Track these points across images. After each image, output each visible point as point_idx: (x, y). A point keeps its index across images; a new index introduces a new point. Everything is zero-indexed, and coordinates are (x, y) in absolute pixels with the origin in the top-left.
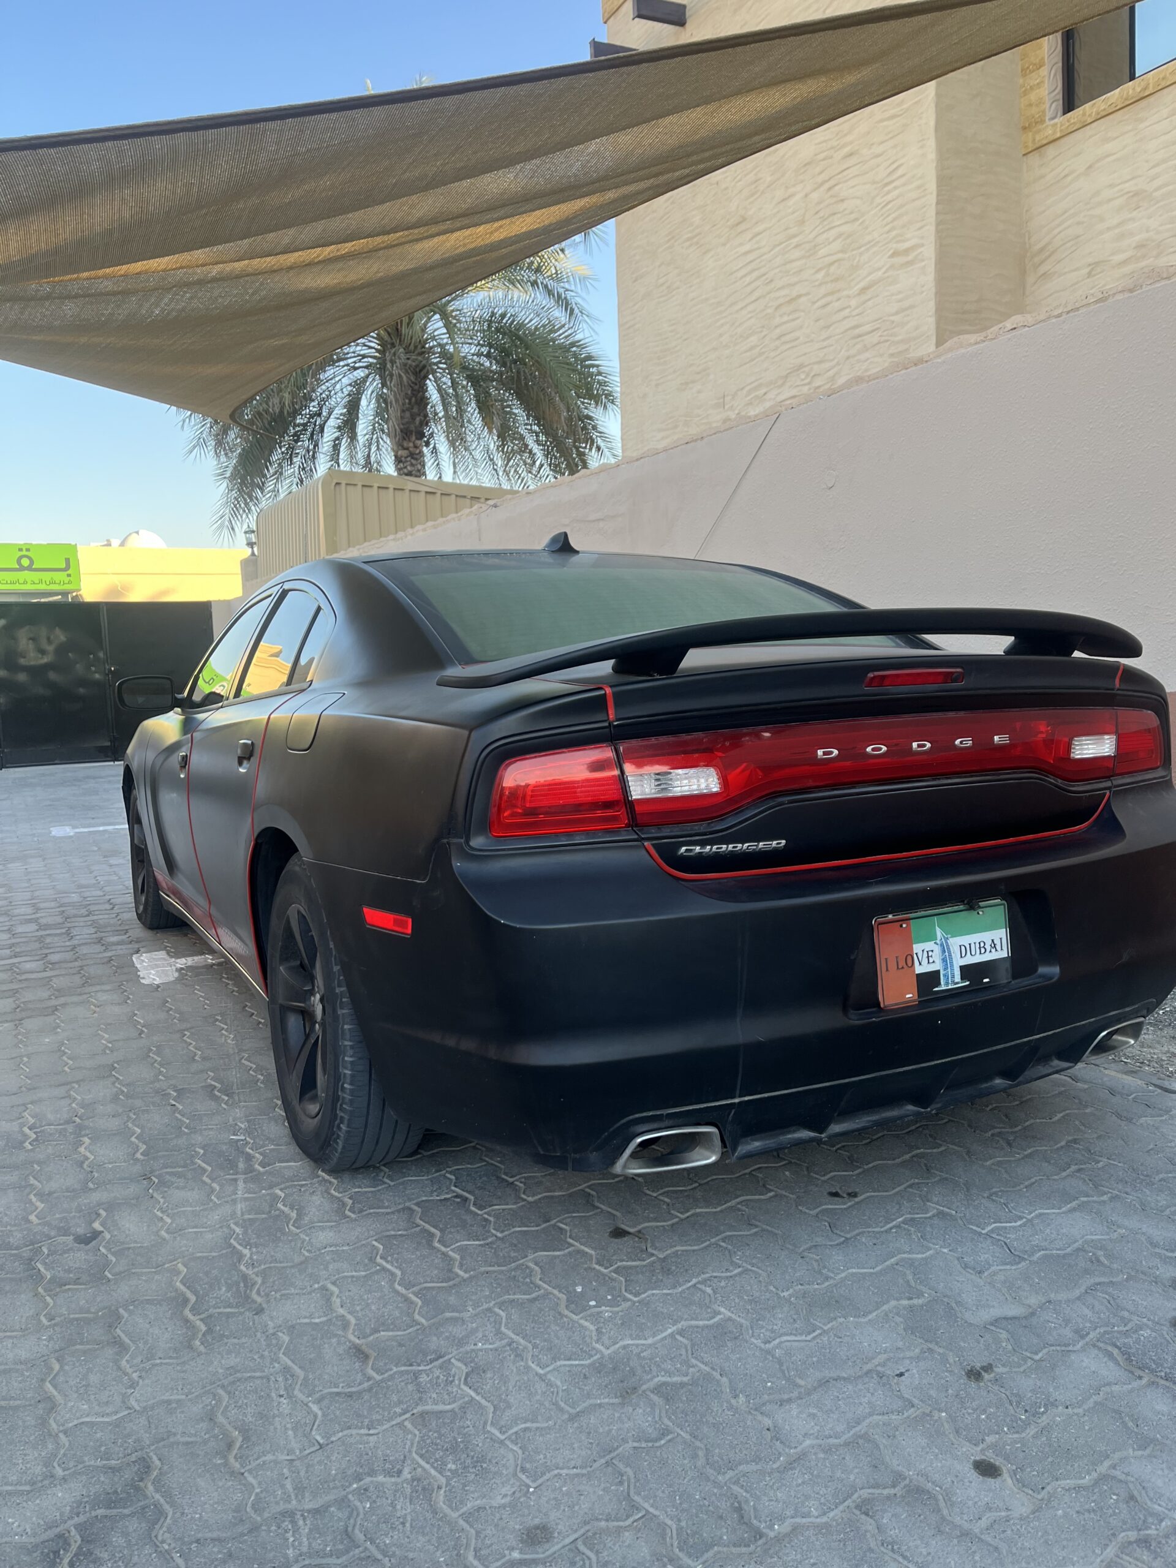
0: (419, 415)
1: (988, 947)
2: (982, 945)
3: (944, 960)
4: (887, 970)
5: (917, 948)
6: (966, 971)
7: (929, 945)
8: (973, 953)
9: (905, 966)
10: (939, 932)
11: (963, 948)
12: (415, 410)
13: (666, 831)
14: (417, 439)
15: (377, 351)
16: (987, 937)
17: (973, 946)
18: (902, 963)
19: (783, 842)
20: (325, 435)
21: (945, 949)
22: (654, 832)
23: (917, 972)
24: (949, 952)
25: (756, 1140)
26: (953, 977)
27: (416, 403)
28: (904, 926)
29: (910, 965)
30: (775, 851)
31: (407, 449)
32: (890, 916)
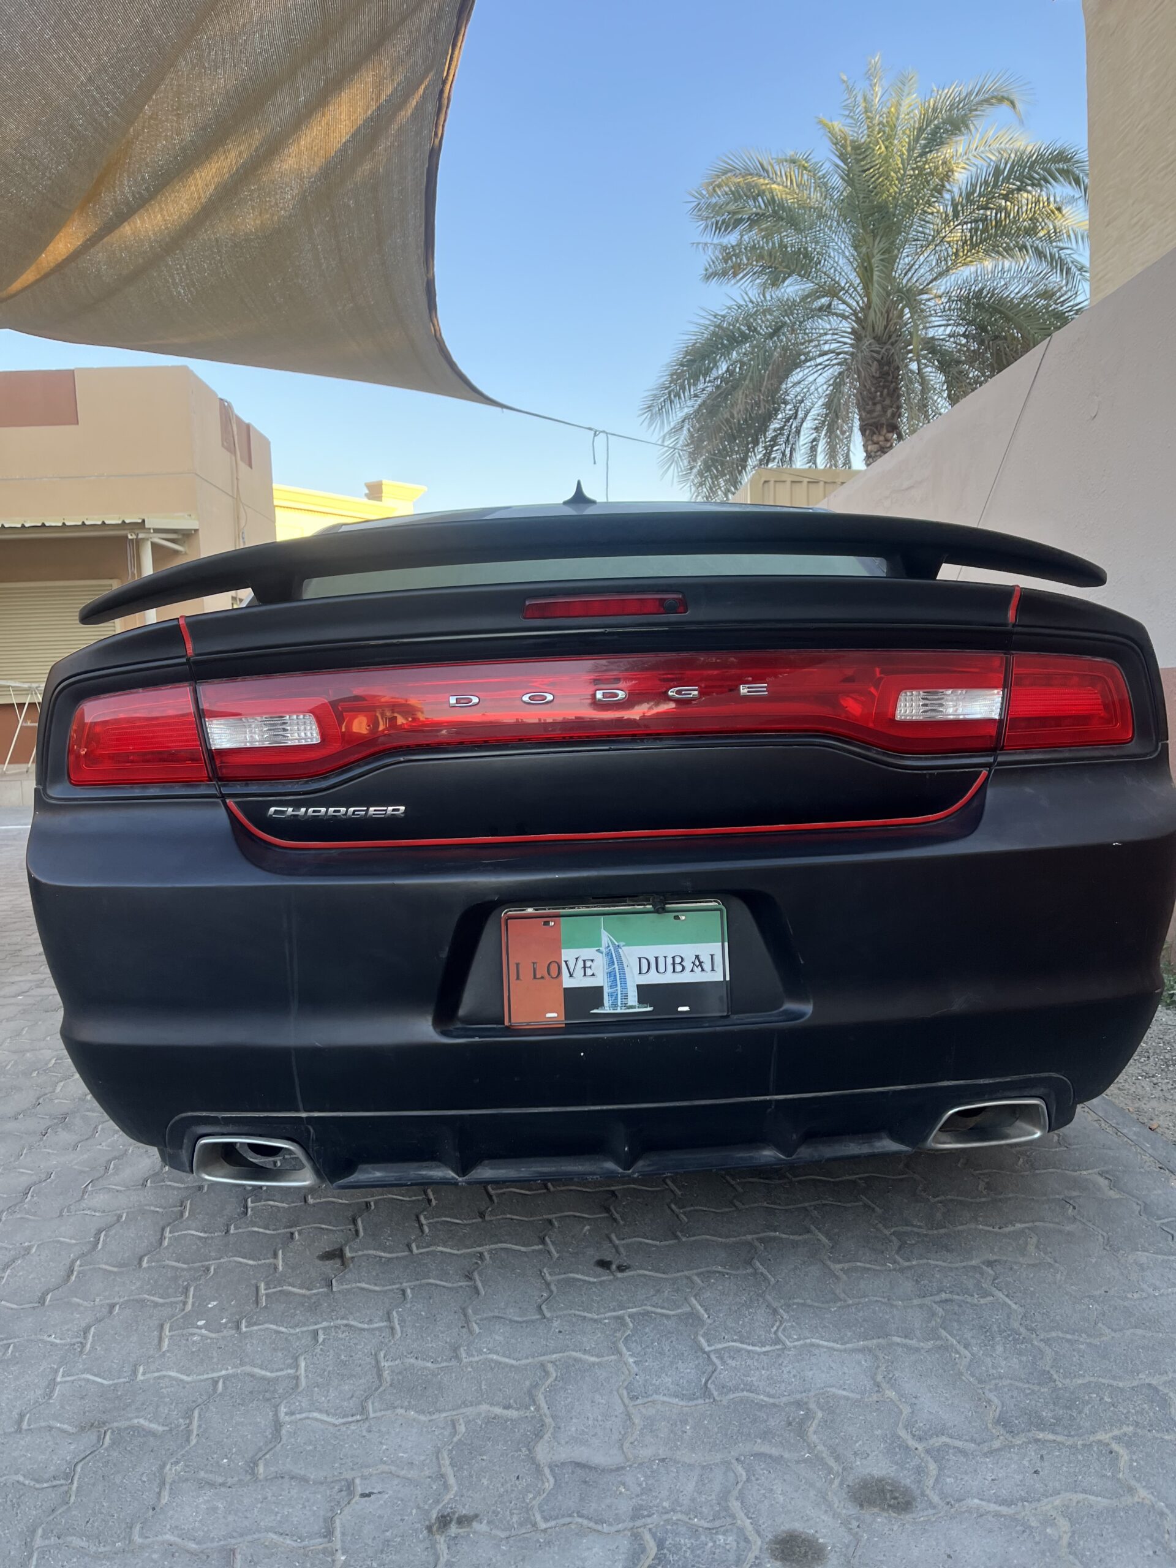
0: (891, 407)
1: (688, 965)
2: (678, 960)
3: (611, 975)
4: (518, 978)
5: (568, 955)
6: (646, 992)
7: (587, 953)
8: (662, 969)
9: (546, 975)
10: (605, 937)
11: (644, 962)
12: (887, 402)
13: (253, 789)
14: (889, 432)
15: (852, 345)
16: (688, 951)
17: (661, 961)
18: (542, 971)
19: (402, 808)
20: (802, 438)
21: (613, 959)
22: (239, 789)
23: (565, 986)
24: (620, 963)
25: (378, 1170)
26: (625, 997)
27: (888, 394)
28: (552, 924)
29: (554, 975)
30: (393, 819)
31: (877, 443)
32: (530, 910)
